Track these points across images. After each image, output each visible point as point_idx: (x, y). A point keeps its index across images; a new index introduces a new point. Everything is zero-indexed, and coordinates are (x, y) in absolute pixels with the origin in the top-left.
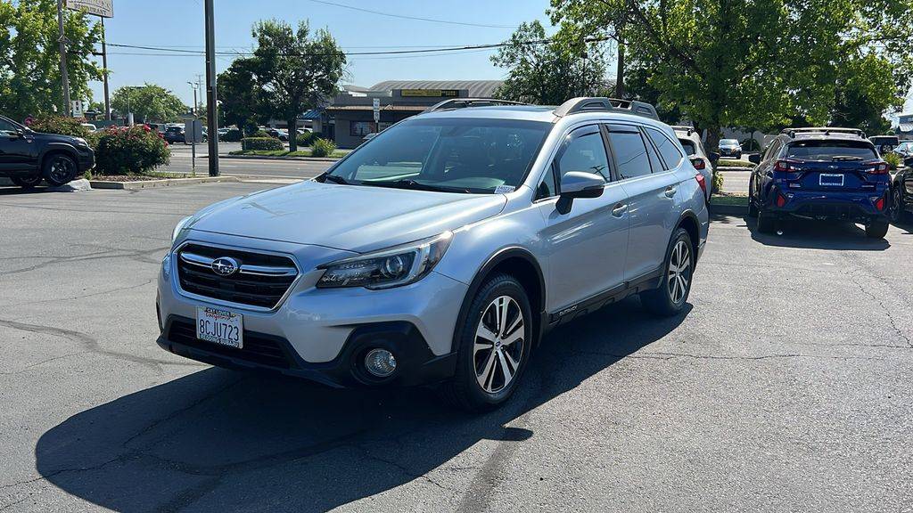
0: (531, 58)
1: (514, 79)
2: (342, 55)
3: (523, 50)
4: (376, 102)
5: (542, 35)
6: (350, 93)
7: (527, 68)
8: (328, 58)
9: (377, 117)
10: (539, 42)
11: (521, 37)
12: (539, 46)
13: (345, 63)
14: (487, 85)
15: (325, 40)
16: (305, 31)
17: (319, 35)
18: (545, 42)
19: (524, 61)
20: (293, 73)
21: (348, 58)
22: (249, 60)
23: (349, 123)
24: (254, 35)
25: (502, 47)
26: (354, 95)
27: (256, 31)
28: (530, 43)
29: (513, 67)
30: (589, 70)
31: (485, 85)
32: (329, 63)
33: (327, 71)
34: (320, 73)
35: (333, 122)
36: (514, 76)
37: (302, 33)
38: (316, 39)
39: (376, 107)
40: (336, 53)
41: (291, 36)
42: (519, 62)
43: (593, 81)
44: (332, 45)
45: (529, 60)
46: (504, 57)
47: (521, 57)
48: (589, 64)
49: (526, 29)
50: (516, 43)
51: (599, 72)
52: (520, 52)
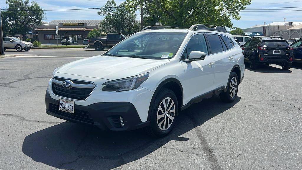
2: (42, 11)
3: (109, 10)
4: (57, 27)
5: (115, 5)
6: (43, 24)
7: (110, 16)
8: (37, 12)
9: (57, 33)
10: (114, 7)
11: (108, 5)
12: (114, 9)
13: (43, 13)
15: (36, 5)
16: (28, 2)
17: (33, 3)
18: (116, 7)
19: (109, 14)
20: (24, 17)
21: (44, 12)
22: (6, 12)
23: (44, 35)
24: (7, 3)
25: (101, 9)
26: (45, 25)
27: (8, 1)
28: (111, 8)
29: (105, 16)
30: (131, 17)
32: (38, 13)
33: (37, 16)
35: (38, 35)
36: (106, 19)
37: (26, 3)
38: (32, 5)
39: (57, 29)
40: (40, 10)
41: (22, 3)
42: (107, 14)
43: (132, 21)
44: (39, 7)
45: (111, 13)
46: (102, 12)
47: (108, 12)
48: (131, 15)
49: (110, 3)
50: (106, 7)
51: (134, 18)
52: (107, 11)
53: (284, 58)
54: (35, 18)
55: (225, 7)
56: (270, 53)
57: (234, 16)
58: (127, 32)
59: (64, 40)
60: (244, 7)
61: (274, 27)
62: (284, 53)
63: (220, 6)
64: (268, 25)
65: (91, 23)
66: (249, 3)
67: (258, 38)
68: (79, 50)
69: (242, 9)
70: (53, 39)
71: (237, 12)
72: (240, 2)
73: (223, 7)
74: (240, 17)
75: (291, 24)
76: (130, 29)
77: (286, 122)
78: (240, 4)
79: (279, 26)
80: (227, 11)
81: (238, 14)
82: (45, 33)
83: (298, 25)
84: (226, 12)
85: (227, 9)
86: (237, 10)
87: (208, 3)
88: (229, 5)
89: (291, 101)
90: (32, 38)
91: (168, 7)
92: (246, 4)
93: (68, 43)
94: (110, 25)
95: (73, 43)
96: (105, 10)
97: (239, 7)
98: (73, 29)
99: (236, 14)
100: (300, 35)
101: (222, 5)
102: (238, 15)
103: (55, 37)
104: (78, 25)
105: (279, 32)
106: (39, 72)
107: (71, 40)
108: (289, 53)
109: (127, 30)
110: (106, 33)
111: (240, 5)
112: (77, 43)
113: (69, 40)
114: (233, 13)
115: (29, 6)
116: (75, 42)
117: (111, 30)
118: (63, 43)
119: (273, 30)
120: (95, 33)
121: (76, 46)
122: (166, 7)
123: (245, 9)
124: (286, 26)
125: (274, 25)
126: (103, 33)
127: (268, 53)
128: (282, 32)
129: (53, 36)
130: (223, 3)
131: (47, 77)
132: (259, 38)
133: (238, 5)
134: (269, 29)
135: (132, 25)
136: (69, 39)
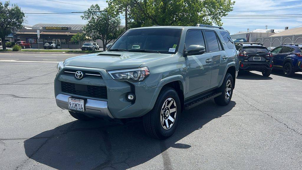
0: (95, 17)
1: (90, 24)
2: (23, 14)
3: (93, 14)
4: (38, 31)
5: (99, 9)
6: (25, 28)
7: (94, 21)
9: (39, 37)
10: (98, 12)
11: (92, 9)
12: (98, 13)
13: (24, 17)
14: (77, 26)
15: (16, 8)
16: (8, 5)
17: (13, 6)
18: (101, 12)
19: (93, 18)
20: (3, 20)
23: (25, 39)
25: (85, 13)
26: (27, 28)
28: (95, 12)
29: (89, 20)
30: (115, 22)
31: (76, 26)
32: (18, 16)
33: (17, 19)
34: (15, 20)
35: (19, 38)
36: (90, 23)
37: (7, 5)
39: (38, 33)
40: (21, 13)
41: (2, 6)
42: (91, 18)
43: (117, 25)
44: (19, 10)
45: (95, 18)
46: (86, 16)
47: (92, 17)
48: (115, 20)
49: (93, 7)
50: (90, 12)
51: (119, 23)
52: (91, 15)
53: (264, 65)
54: (16, 21)
55: (207, 14)
56: (250, 59)
57: (217, 23)
58: (111, 37)
59: (47, 44)
60: (226, 14)
61: (257, 34)
62: (264, 60)
63: (202, 12)
64: (251, 32)
65: (75, 28)
66: (231, 10)
67: (238, 44)
68: (60, 55)
69: (225, 15)
70: (36, 43)
71: (219, 19)
72: (222, 9)
73: (206, 13)
74: (222, 24)
75: (273, 31)
76: (115, 34)
77: (261, 135)
78: (222, 10)
79: (261, 33)
80: (209, 17)
81: (221, 20)
82: (27, 37)
83: (279, 32)
84: (208, 19)
85: (209, 15)
86: (219, 17)
87: (190, 9)
88: (211, 12)
89: (269, 110)
90: (14, 41)
91: (151, 13)
92: (228, 11)
93: (51, 48)
94: (94, 29)
95: (56, 48)
96: (89, 14)
97: (222, 14)
98: (57, 33)
99: (218, 20)
100: (281, 42)
101: (204, 12)
102: (220, 22)
103: (38, 41)
104: (62, 29)
105: (261, 39)
106: (7, 78)
107: (54, 44)
108: (269, 60)
109: (111, 34)
110: (89, 38)
111: (222, 12)
112: (60, 47)
113: (52, 45)
114: (215, 19)
115: (9, 9)
116: (58, 47)
117: (95, 35)
118: (45, 48)
119: (255, 37)
120: (78, 38)
121: (58, 51)
122: (149, 12)
123: (227, 16)
124: (267, 33)
125: (257, 32)
126: (87, 37)
127: (249, 59)
128: (265, 39)
129: (36, 40)
130: (206, 9)
131: (14, 83)
132: (240, 44)
133: (220, 11)
134: (252, 36)
135: (117, 30)
136: (52, 43)
